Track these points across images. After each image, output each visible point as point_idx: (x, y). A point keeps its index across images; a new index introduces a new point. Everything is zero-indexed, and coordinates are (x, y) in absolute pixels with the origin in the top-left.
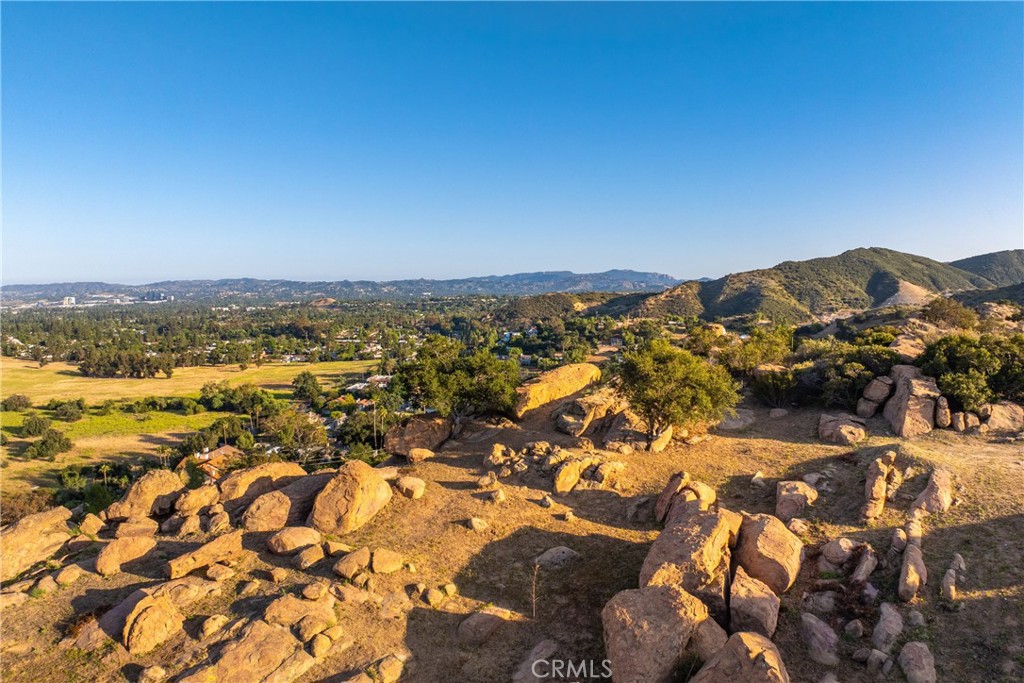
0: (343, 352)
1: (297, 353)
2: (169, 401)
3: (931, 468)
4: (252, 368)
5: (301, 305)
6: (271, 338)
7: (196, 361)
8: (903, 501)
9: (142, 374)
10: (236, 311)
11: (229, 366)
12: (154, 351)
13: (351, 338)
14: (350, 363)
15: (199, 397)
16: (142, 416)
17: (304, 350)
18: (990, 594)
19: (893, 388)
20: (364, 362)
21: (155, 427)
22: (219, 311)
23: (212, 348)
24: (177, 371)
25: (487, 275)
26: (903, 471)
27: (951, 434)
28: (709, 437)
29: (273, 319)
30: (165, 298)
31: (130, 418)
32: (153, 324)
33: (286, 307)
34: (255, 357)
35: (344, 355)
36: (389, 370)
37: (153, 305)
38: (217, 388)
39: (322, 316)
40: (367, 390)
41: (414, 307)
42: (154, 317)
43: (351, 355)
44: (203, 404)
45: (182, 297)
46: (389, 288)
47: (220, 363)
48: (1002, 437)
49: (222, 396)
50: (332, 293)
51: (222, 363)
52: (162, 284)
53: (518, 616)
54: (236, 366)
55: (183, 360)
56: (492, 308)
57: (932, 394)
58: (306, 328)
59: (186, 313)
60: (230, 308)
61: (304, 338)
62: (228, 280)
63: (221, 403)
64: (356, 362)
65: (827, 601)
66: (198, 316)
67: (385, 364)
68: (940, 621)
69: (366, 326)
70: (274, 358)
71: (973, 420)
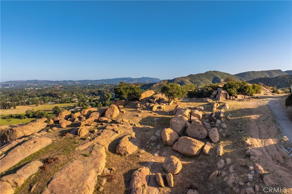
0: (66, 101)
1: (52, 101)
2: (16, 116)
3: (225, 103)
4: (40, 106)
5: (52, 87)
6: (44, 97)
7: (22, 104)
8: (220, 108)
9: (7, 108)
10: (32, 89)
11: (32, 105)
12: (9, 101)
13: (68, 97)
14: (69, 104)
15: (25, 114)
16: (9, 120)
17: (54, 100)
18: (235, 118)
19: (218, 92)
20: (73, 103)
21: (13, 123)
22: (27, 90)
23: (27, 100)
24: (17, 107)
25: (107, 79)
26: (220, 104)
27: (229, 100)
28: (181, 103)
29: (44, 92)
30: (10, 86)
31: (5, 121)
32: (8, 94)
33: (47, 88)
34: (40, 103)
35: (67, 102)
36: (81, 105)
37: (7, 88)
38: (30, 111)
39: (58, 91)
40: (75, 111)
41: (86, 88)
42: (8, 91)
43: (69, 101)
44: (27, 116)
45: (16, 86)
46: (78, 82)
47: (29, 104)
48: (240, 100)
49: (32, 113)
50: (61, 84)
51: (30, 104)
52: (9, 82)
53: (152, 127)
54: (35, 105)
55: (19, 104)
56: (109, 88)
57: (225, 92)
58: (54, 94)
59: (17, 90)
60: (30, 89)
61: (54, 97)
62: (29, 80)
63: (32, 116)
64: (70, 104)
65: (207, 120)
66: (21, 91)
67: (80, 103)
68: (227, 121)
69: (72, 93)
70: (46, 103)
71: (234, 98)
